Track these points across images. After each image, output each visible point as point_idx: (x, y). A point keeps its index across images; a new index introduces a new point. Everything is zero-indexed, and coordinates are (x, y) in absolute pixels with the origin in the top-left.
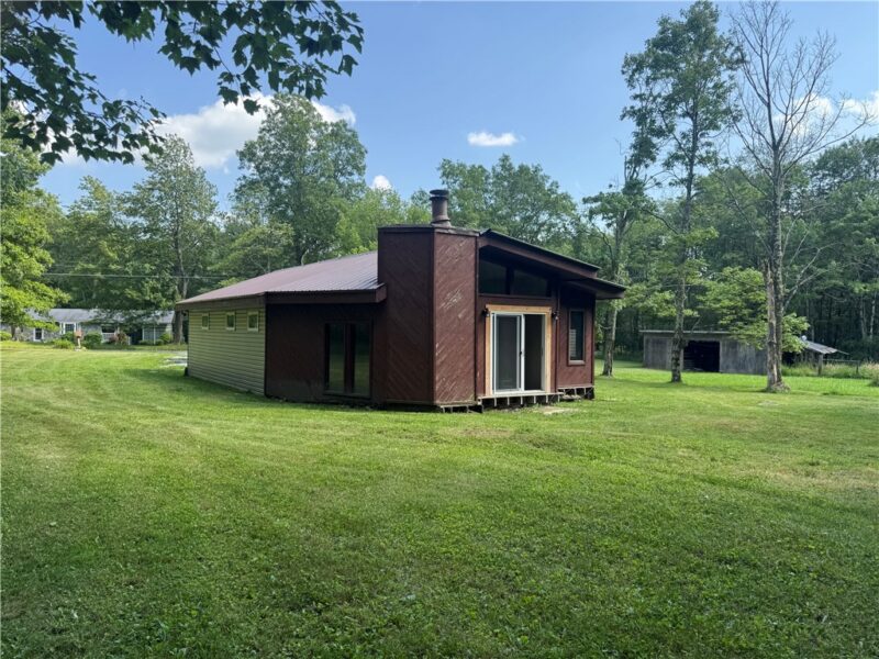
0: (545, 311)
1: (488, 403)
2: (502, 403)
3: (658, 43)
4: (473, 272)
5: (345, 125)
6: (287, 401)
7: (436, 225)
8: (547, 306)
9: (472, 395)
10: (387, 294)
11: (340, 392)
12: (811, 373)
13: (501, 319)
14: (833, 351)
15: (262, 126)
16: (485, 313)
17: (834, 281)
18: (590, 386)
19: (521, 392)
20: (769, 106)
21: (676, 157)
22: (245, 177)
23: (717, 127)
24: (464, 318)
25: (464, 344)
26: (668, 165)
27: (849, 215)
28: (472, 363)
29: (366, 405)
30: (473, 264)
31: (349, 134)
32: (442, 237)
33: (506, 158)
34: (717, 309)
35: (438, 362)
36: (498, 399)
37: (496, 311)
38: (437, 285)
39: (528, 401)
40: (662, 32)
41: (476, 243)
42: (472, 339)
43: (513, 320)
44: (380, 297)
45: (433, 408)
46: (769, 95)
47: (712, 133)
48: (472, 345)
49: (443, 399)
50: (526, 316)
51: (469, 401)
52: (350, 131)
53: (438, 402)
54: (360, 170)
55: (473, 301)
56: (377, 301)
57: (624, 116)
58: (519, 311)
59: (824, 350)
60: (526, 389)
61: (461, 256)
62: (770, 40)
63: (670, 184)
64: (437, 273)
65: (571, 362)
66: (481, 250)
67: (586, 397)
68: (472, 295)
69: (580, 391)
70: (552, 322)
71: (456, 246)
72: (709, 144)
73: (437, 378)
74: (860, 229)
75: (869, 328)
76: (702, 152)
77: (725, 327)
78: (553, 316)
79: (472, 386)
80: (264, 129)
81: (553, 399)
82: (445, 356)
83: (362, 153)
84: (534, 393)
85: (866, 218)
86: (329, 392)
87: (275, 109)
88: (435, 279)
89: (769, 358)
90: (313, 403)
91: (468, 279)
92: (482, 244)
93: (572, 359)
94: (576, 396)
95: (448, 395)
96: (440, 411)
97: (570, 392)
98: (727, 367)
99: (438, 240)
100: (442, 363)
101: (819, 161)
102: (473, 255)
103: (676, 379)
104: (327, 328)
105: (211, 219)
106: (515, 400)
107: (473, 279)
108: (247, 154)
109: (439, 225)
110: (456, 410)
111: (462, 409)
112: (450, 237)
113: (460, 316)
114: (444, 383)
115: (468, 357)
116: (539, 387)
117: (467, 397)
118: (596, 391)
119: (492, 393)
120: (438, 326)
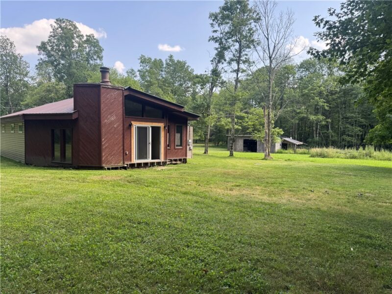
0: (161, 125)
1: (132, 166)
2: (139, 166)
3: (225, 9)
4: (122, 106)
5: (93, 37)
6: (35, 166)
7: (102, 84)
8: (162, 123)
9: (122, 162)
10: (78, 115)
11: (59, 162)
12: (292, 152)
13: (139, 128)
14: (301, 143)
15: (50, 34)
16: (131, 125)
17: (303, 115)
18: (185, 158)
19: (149, 160)
20: (268, 39)
21: (232, 60)
22: (41, 59)
23: (249, 47)
24: (118, 127)
25: (117, 139)
26: (229, 63)
27: (310, 88)
28: (122, 147)
29: (70, 167)
30: (121, 102)
31: (95, 41)
32: (105, 89)
33: (171, 56)
34: (246, 126)
35: (104, 147)
36: (137, 164)
37: (136, 125)
38: (102, 112)
39: (152, 164)
40: (226, 4)
41: (123, 93)
42: (122, 136)
43: (145, 128)
44: (74, 117)
45: (101, 168)
46: (268, 35)
47: (247, 50)
48: (122, 139)
49: (106, 164)
50: (152, 127)
51: (121, 164)
52: (95, 39)
53: (104, 165)
54: (101, 58)
55: (122, 119)
56: (73, 118)
57: (209, 40)
58: (149, 125)
59: (298, 143)
60: (152, 159)
61: (115, 98)
62: (269, 11)
63: (231, 72)
64: (102, 106)
65: (176, 147)
66: (125, 96)
67: (183, 162)
68: (122, 116)
69: (180, 160)
70: (164, 130)
71: (112, 94)
72: (246, 55)
73: (103, 155)
74: (314, 94)
75: (317, 134)
76: (243, 58)
77: (250, 133)
78: (165, 127)
79: (122, 158)
80: (51, 36)
81: (164, 164)
82: (108, 144)
83: (101, 50)
84: (156, 161)
85: (316, 89)
86: (54, 161)
87: (56, 26)
88: (101, 109)
89: (265, 146)
90: (48, 167)
91: (119, 109)
92: (126, 93)
93: (177, 146)
94: (178, 162)
95: (108, 162)
96: (105, 169)
97: (176, 160)
98: (260, 150)
99: (102, 90)
100: (106, 148)
101: (301, 65)
102: (121, 98)
103: (231, 155)
104: (53, 131)
105: (26, 79)
106: (146, 165)
107: (122, 109)
108: (43, 47)
109: (104, 84)
110: (113, 169)
111: (116, 168)
112: (109, 90)
113: (115, 126)
114: (107, 157)
115: (120, 145)
116: (158, 158)
117: (119, 163)
118: (187, 160)
119: (135, 161)
120: (103, 130)
